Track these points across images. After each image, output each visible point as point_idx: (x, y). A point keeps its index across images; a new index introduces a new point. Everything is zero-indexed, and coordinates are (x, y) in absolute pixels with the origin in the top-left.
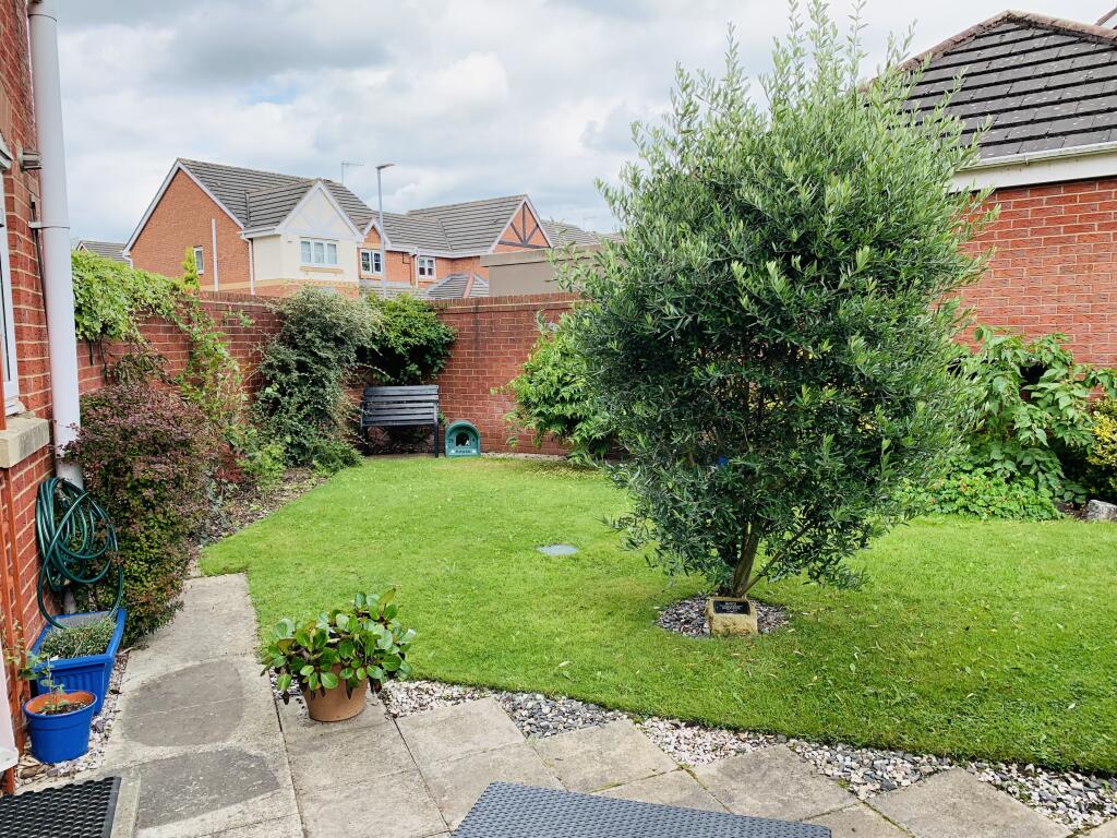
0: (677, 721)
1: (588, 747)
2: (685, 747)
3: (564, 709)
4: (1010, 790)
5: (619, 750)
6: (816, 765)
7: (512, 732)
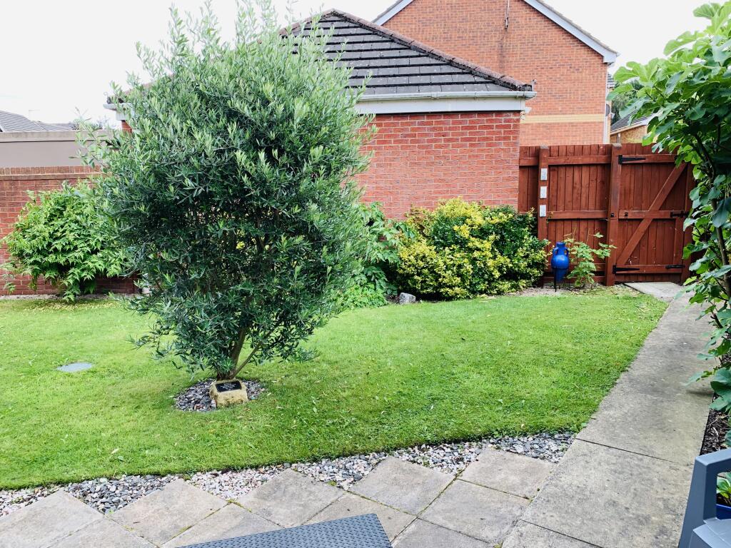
0: (215, 472)
1: (156, 507)
2: (227, 488)
3: (127, 484)
4: (419, 462)
5: (181, 502)
6: (313, 476)
7: (89, 512)
